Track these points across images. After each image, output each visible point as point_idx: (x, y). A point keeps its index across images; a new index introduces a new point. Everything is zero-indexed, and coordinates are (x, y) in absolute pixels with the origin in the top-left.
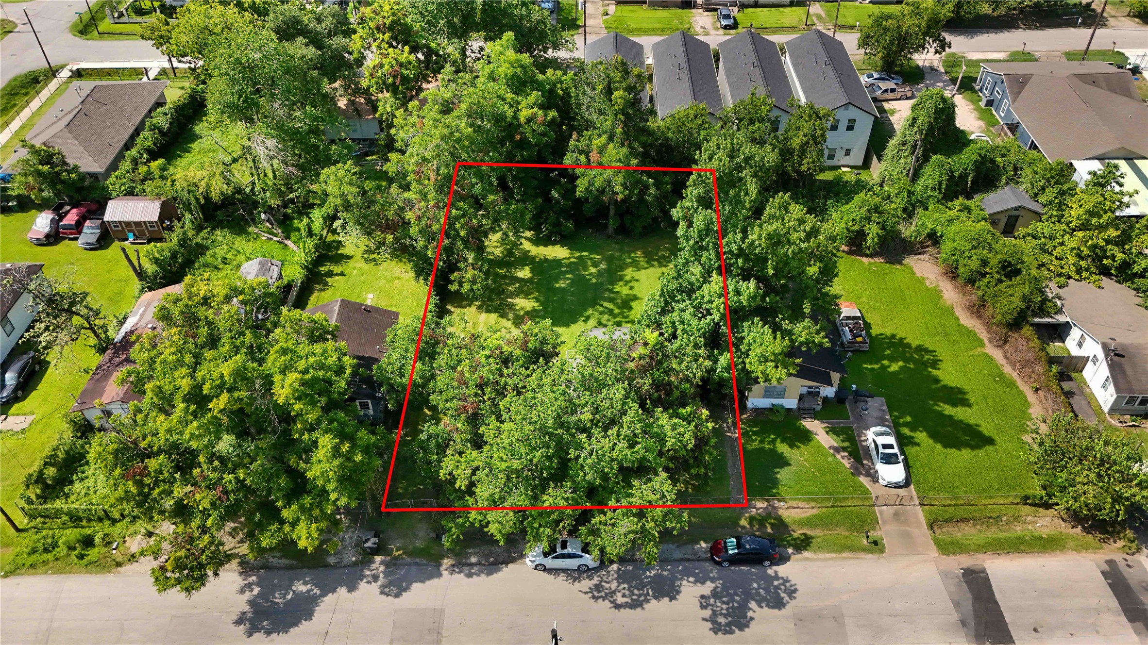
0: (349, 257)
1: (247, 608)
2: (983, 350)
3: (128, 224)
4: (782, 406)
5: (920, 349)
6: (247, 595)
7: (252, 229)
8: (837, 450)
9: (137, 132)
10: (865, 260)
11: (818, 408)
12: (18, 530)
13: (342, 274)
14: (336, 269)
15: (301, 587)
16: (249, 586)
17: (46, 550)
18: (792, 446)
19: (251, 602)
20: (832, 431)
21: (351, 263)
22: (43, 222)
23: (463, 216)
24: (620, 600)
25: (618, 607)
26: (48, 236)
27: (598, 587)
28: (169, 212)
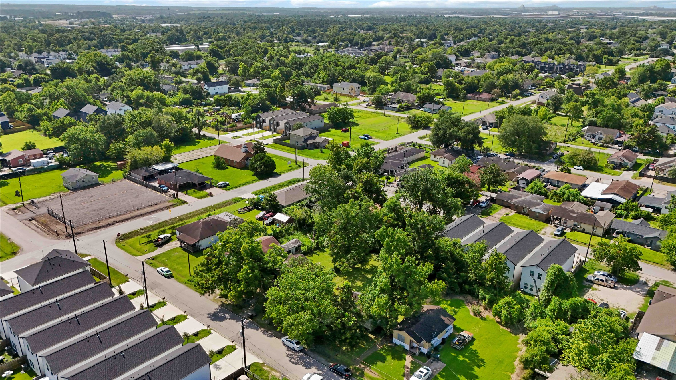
0: (325, 252)
1: (213, 313)
2: (510, 374)
3: (278, 220)
4: (403, 346)
5: (482, 360)
6: (216, 310)
7: (308, 235)
8: (408, 367)
9: (303, 200)
10: (502, 327)
11: (417, 354)
12: (190, 275)
13: (318, 255)
14: (318, 253)
15: (227, 315)
16: (218, 309)
17: (191, 281)
18: (393, 358)
19: (215, 313)
20: (412, 362)
21: (324, 253)
22: (261, 214)
23: (342, 240)
24: (293, 360)
25: (290, 361)
26: (260, 218)
27: (291, 355)
28: (290, 221)
